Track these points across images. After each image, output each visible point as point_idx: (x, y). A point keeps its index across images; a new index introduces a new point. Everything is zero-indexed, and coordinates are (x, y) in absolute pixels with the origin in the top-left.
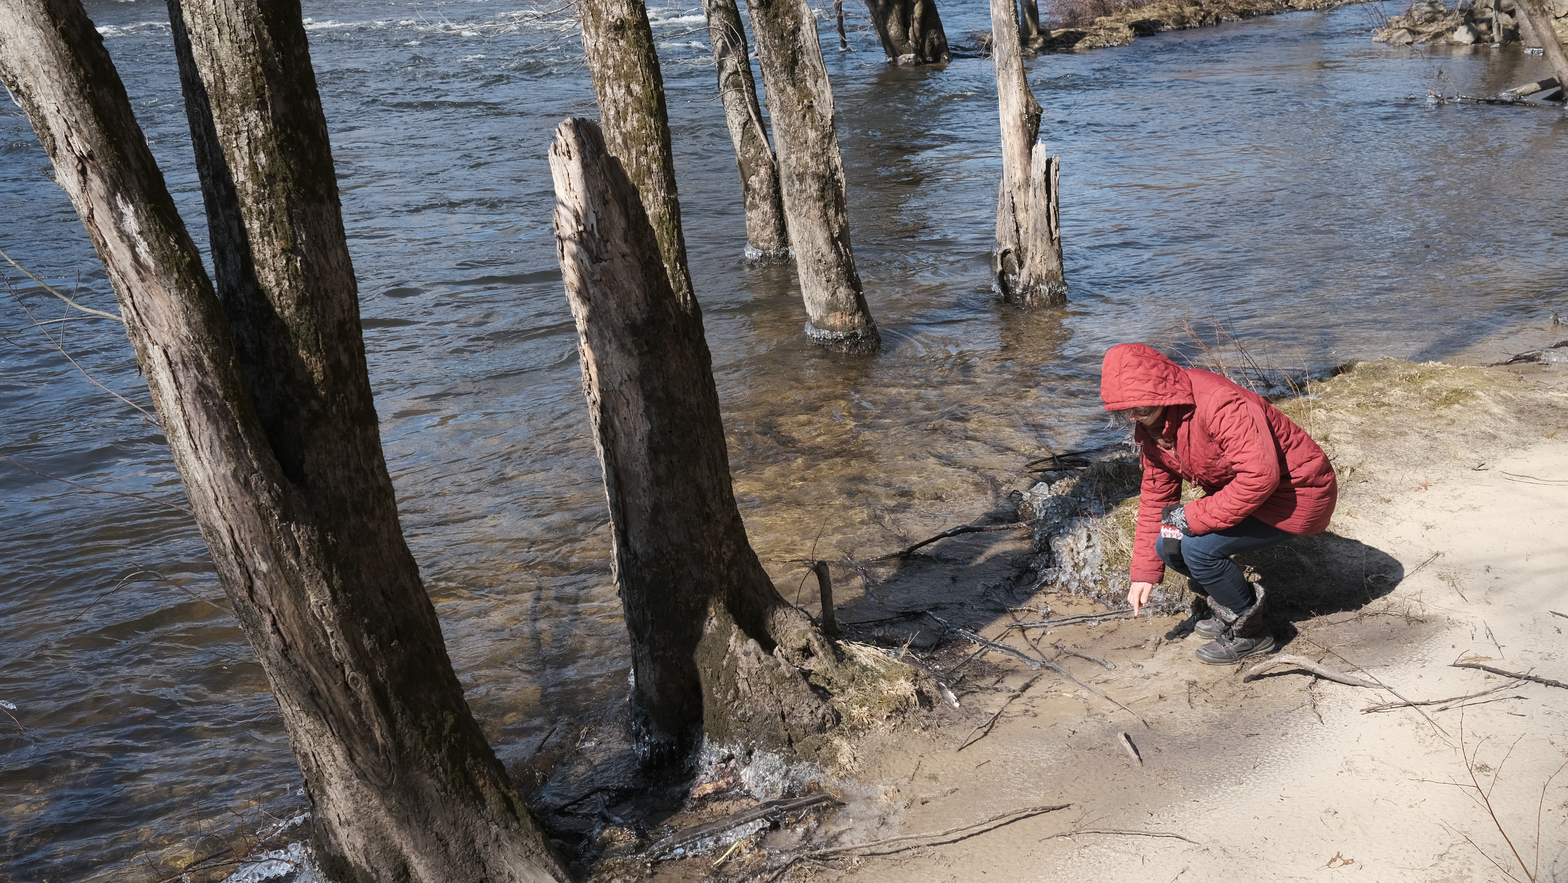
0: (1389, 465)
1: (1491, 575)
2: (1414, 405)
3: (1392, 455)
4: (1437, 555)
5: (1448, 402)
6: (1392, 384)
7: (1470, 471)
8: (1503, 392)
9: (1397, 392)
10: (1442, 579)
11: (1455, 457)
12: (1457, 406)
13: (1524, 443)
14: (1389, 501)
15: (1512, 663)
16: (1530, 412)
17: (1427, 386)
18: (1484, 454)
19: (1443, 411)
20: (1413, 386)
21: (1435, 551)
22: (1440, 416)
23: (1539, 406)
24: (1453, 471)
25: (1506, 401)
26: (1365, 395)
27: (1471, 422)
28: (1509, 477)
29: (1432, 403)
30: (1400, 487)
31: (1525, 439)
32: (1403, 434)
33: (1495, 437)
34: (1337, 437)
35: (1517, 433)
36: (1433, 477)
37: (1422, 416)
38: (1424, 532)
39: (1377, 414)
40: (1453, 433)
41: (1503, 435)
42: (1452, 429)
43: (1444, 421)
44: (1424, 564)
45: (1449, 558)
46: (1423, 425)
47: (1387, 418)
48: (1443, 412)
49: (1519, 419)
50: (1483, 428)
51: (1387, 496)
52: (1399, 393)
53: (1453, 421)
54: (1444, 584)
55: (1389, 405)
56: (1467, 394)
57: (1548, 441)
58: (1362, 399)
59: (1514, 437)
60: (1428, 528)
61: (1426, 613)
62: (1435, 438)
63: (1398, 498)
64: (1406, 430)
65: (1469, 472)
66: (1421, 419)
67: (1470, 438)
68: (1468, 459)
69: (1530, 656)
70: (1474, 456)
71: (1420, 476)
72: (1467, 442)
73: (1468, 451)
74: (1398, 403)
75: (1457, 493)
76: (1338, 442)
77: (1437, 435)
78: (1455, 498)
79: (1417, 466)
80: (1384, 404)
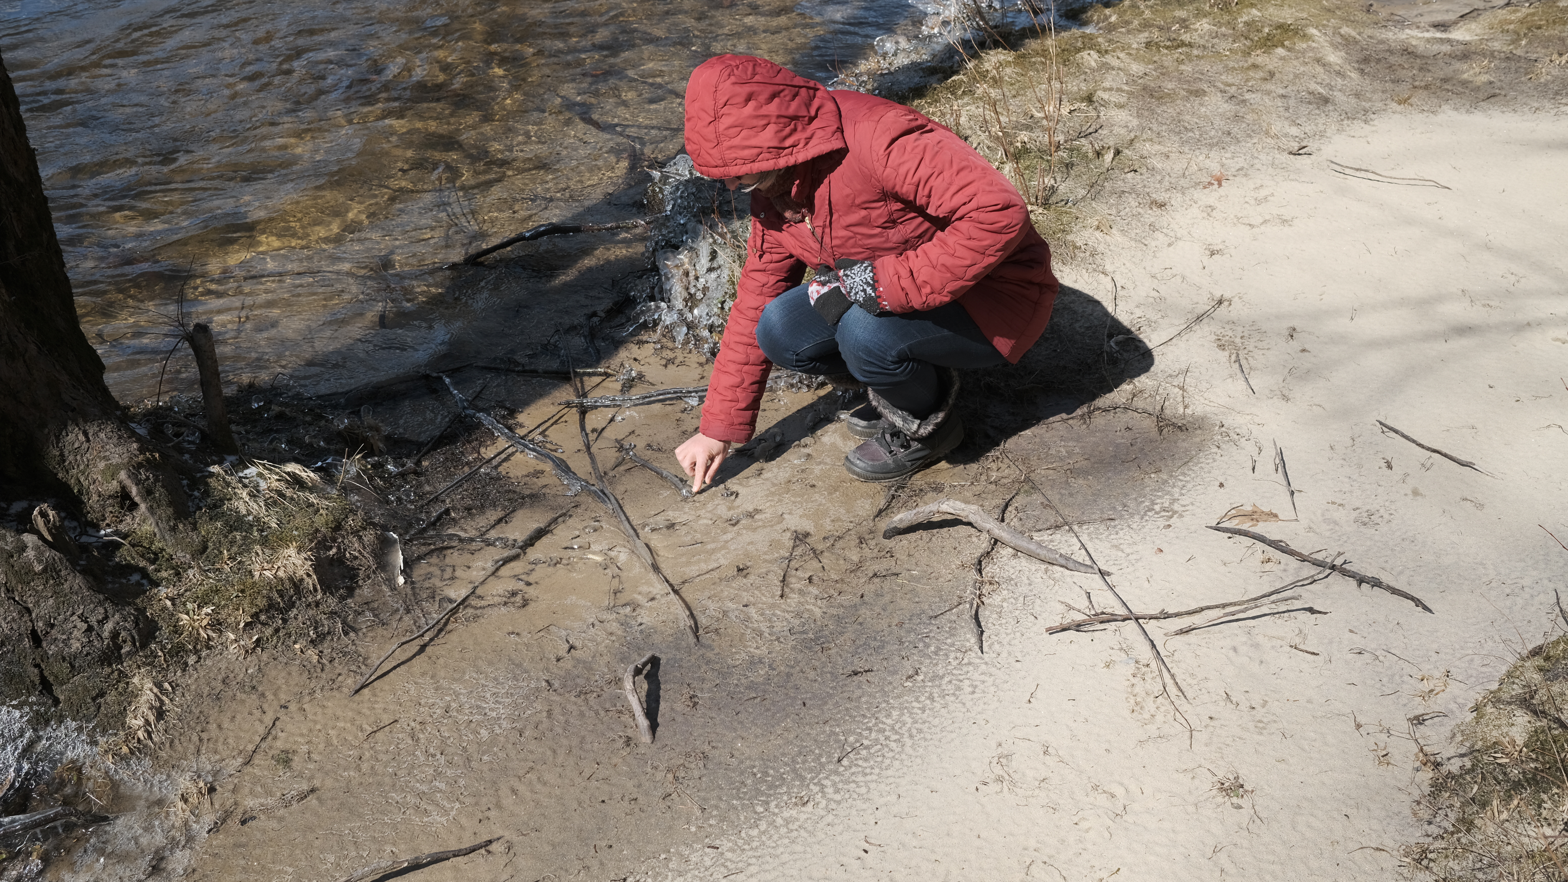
0: (1172, 145)
1: (1295, 345)
2: (1223, 46)
3: (1179, 128)
4: (1220, 302)
5: (1268, 43)
6: (1200, 14)
7: (1285, 154)
8: (1345, 30)
9: (1204, 25)
10: (1222, 347)
11: (1267, 133)
12: (1280, 51)
13: (1366, 111)
14: (1162, 205)
15: (1310, 529)
16: (1378, 61)
17: (1245, 18)
18: (1309, 128)
19: (1259, 58)
20: (1226, 17)
21: (1218, 295)
22: (1255, 66)
23: (1391, 52)
24: (1262, 156)
25: (1348, 43)
26: (1161, 29)
27: (1296, 76)
28: (1340, 168)
29: (1248, 43)
30: (1183, 182)
31: (1367, 105)
32: (1199, 93)
33: (1326, 101)
34: (1105, 96)
35: (1357, 95)
36: (1234, 165)
37: (1231, 64)
38: (1206, 260)
39: (1168, 59)
40: (1268, 93)
41: (1339, 96)
42: (1269, 86)
43: (1260, 74)
44: (1199, 319)
45: (1237, 310)
46: (1230, 79)
47: (1182, 67)
48: (1260, 60)
49: (1362, 71)
50: (1313, 86)
51: (1161, 197)
52: (1206, 27)
53: (1272, 74)
54: (1223, 356)
55: (1190, 45)
56: (1296, 32)
57: (1400, 108)
58: (1156, 35)
59: (1353, 101)
60: (1212, 254)
61: (1189, 411)
62: (1244, 101)
63: (1176, 199)
64: (1205, 86)
65: (1284, 157)
66: (1228, 70)
67: (1292, 102)
68: (1286, 135)
69: (1339, 514)
70: (1294, 131)
71: (1213, 161)
72: (1287, 109)
73: (1286, 123)
74: (1202, 42)
75: (1263, 193)
76: (1105, 104)
77: (1247, 96)
78: (1259, 202)
79: (1212, 146)
80: (1183, 44)
